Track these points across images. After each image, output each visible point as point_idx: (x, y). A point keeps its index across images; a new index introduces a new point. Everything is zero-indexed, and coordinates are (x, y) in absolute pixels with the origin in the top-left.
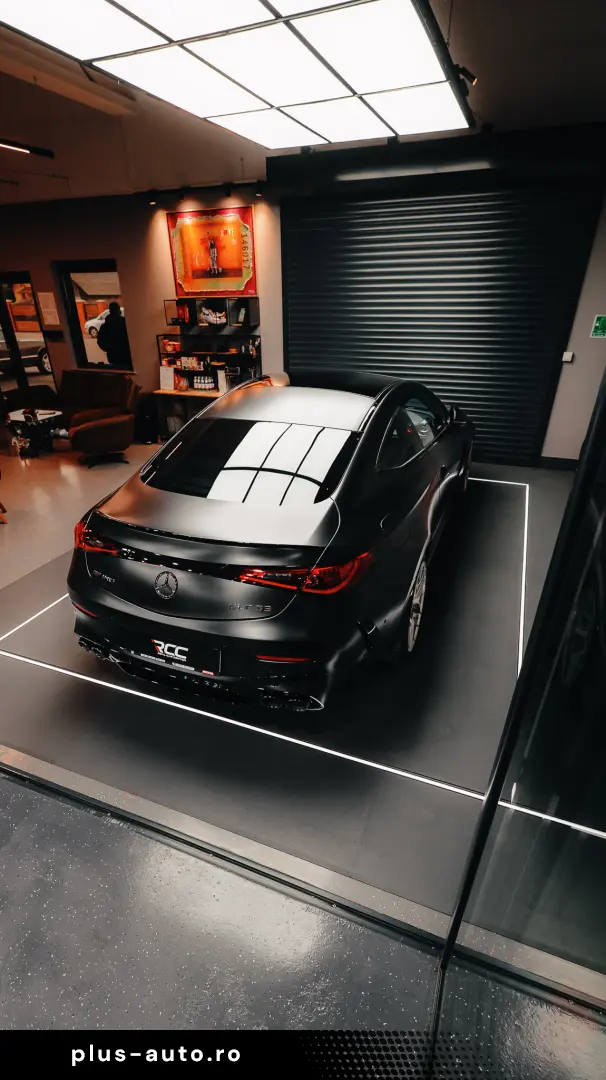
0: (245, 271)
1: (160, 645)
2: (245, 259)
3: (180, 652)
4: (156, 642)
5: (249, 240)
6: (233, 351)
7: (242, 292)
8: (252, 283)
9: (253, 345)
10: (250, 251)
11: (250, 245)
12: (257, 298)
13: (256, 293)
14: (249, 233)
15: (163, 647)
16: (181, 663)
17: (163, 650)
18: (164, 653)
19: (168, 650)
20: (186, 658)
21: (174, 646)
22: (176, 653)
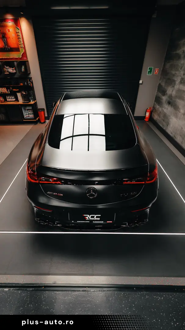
0: (21, 49)
1: (87, 216)
2: (20, 43)
3: (97, 217)
4: (85, 215)
5: (20, 34)
6: (22, 84)
7: (21, 59)
8: (25, 54)
9: (30, 81)
10: (21, 40)
11: (21, 37)
12: (28, 61)
13: (27, 59)
14: (20, 32)
15: (88, 217)
16: (97, 221)
17: (89, 218)
18: (89, 219)
19: (91, 217)
20: (99, 218)
21: (94, 215)
22: (95, 218)
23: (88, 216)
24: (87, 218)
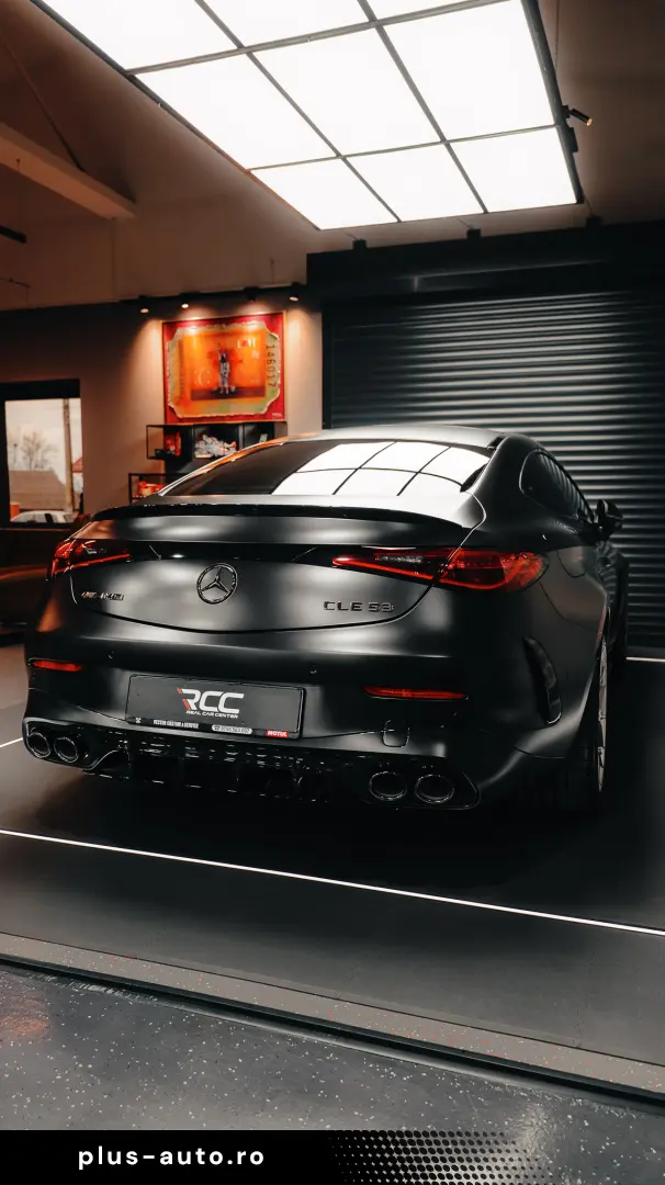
0: (269, 390)
1: (192, 696)
2: (271, 374)
3: (230, 703)
4: (185, 691)
5: (277, 351)
7: (264, 416)
8: (279, 405)
10: (277, 366)
11: (277, 357)
12: (285, 423)
13: (283, 416)
14: (277, 344)
15: (196, 700)
16: (227, 721)
17: (197, 704)
18: (199, 710)
19: (207, 704)
20: (237, 711)
21: (217, 694)
22: (221, 707)
23: (197, 693)
24: (191, 703)
